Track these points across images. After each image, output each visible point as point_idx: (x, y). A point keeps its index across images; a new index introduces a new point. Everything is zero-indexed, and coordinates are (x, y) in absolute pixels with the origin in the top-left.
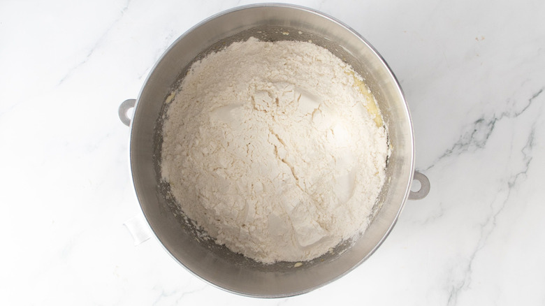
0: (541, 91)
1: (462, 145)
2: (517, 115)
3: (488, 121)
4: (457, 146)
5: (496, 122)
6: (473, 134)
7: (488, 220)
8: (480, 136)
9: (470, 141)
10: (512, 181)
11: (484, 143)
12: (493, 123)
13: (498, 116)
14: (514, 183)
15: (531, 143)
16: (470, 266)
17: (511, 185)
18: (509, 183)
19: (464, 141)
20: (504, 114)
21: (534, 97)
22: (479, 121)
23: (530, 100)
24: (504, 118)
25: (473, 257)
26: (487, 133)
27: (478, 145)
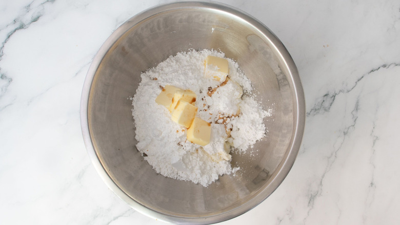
0: (362, 77)
1: (316, 110)
2: (348, 91)
3: (331, 96)
4: (313, 111)
5: (336, 96)
6: (322, 103)
7: (332, 154)
8: (326, 104)
9: (321, 107)
10: (346, 131)
11: (329, 108)
12: (334, 96)
13: (337, 91)
14: (347, 132)
15: (357, 108)
16: (321, 182)
17: (345, 134)
18: (344, 132)
19: (317, 108)
20: (340, 91)
21: (358, 80)
22: (326, 95)
23: (356, 83)
24: (341, 93)
25: (323, 176)
26: (331, 102)
27: (325, 110)
